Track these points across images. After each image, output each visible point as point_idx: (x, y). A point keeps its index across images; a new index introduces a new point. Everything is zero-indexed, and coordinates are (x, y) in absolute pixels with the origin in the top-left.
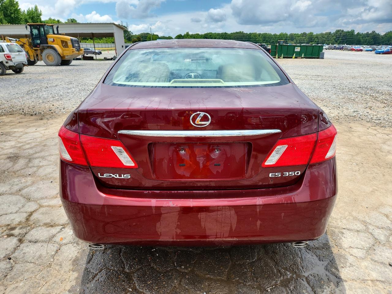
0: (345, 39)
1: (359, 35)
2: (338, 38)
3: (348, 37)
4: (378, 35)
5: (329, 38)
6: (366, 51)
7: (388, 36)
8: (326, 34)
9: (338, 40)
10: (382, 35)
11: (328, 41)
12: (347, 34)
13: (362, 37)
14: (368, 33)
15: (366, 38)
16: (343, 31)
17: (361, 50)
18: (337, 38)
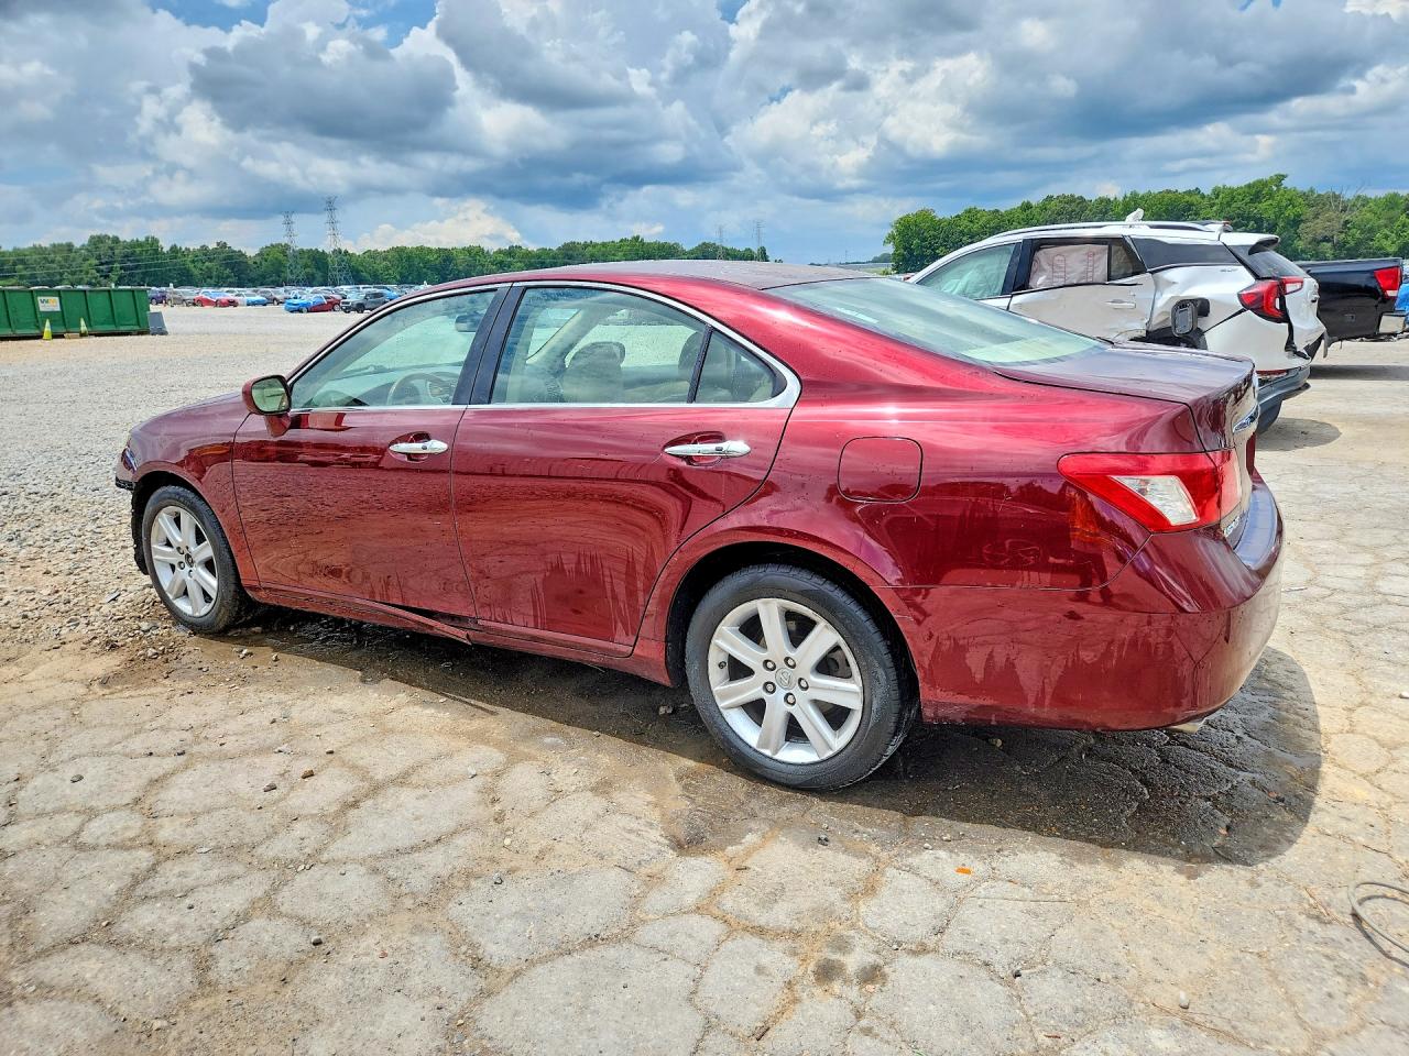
0: (137, 267)
1: (179, 255)
2: (107, 263)
3: (143, 261)
4: (241, 255)
5: (74, 264)
6: (248, 305)
7: (270, 258)
8: (56, 248)
9: (111, 270)
10: (253, 255)
11: (73, 273)
12: (138, 250)
13: (193, 262)
14: (204, 248)
15: (207, 264)
16: (116, 240)
17: (232, 303)
18: (102, 264)
